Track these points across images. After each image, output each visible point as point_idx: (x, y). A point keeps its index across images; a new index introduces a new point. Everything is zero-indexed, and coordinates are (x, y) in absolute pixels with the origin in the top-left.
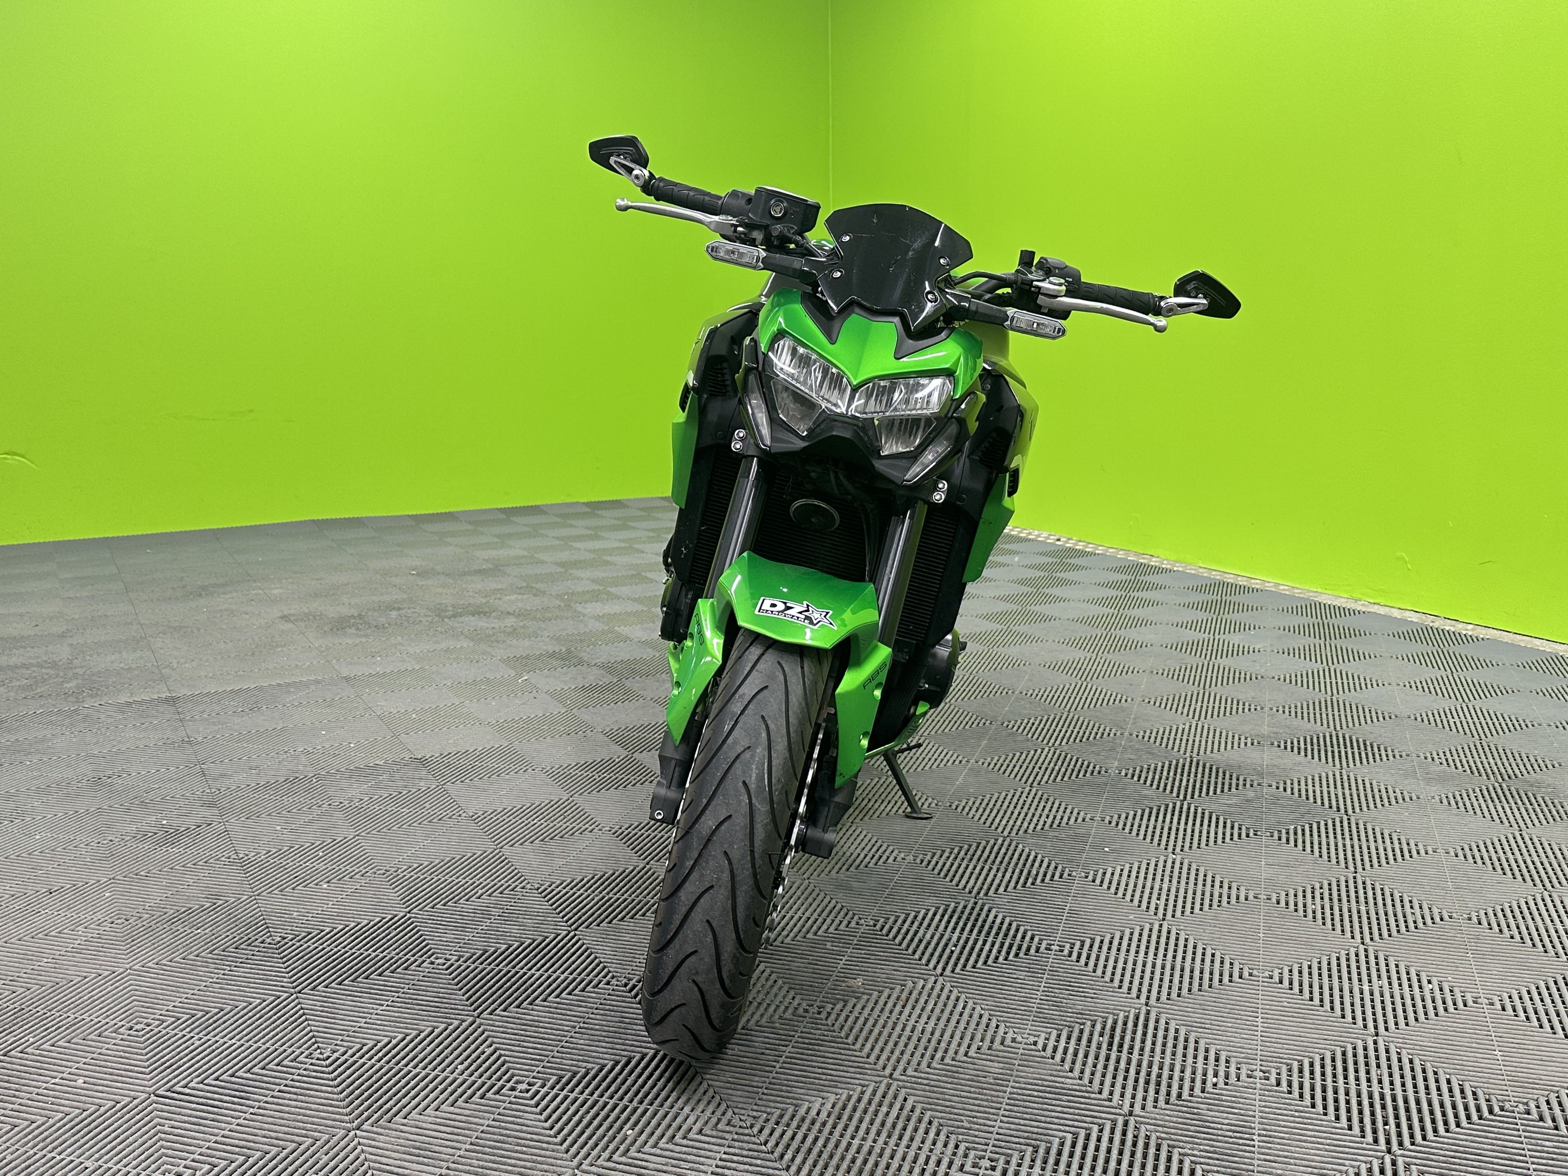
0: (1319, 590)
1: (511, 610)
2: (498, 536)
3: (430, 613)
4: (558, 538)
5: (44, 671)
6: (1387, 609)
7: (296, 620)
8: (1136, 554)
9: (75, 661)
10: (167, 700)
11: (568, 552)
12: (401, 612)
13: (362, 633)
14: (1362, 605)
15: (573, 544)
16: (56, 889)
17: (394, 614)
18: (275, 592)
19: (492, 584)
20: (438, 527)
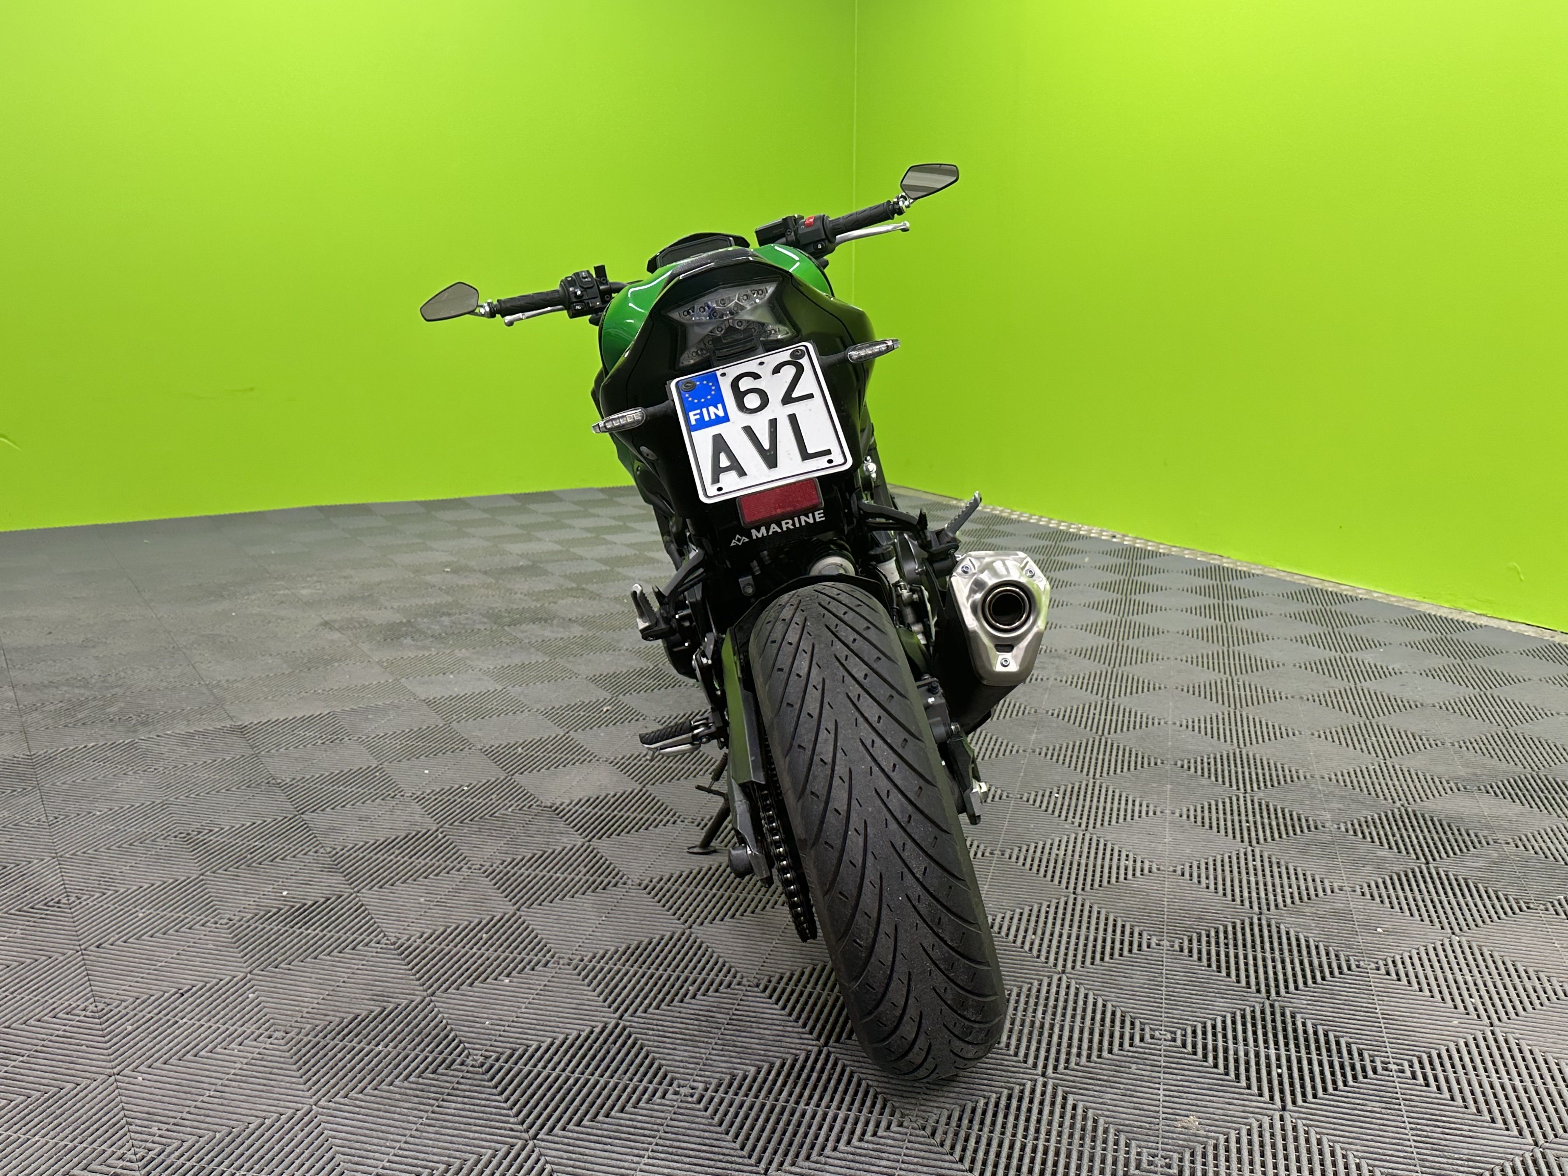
0: (1417, 598)
1: (573, 616)
2: (522, 527)
3: (486, 620)
4: (587, 530)
5: (77, 691)
6: (1497, 621)
7: (342, 627)
8: (1204, 554)
9: (109, 679)
10: (233, 730)
11: (604, 547)
12: (453, 618)
13: (419, 643)
14: (1470, 616)
15: (605, 536)
16: (186, 989)
17: (446, 620)
18: (304, 592)
19: (539, 585)
20: (449, 515)
